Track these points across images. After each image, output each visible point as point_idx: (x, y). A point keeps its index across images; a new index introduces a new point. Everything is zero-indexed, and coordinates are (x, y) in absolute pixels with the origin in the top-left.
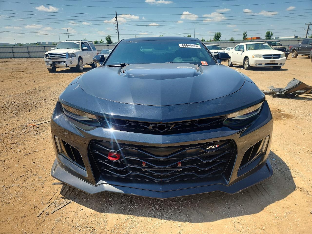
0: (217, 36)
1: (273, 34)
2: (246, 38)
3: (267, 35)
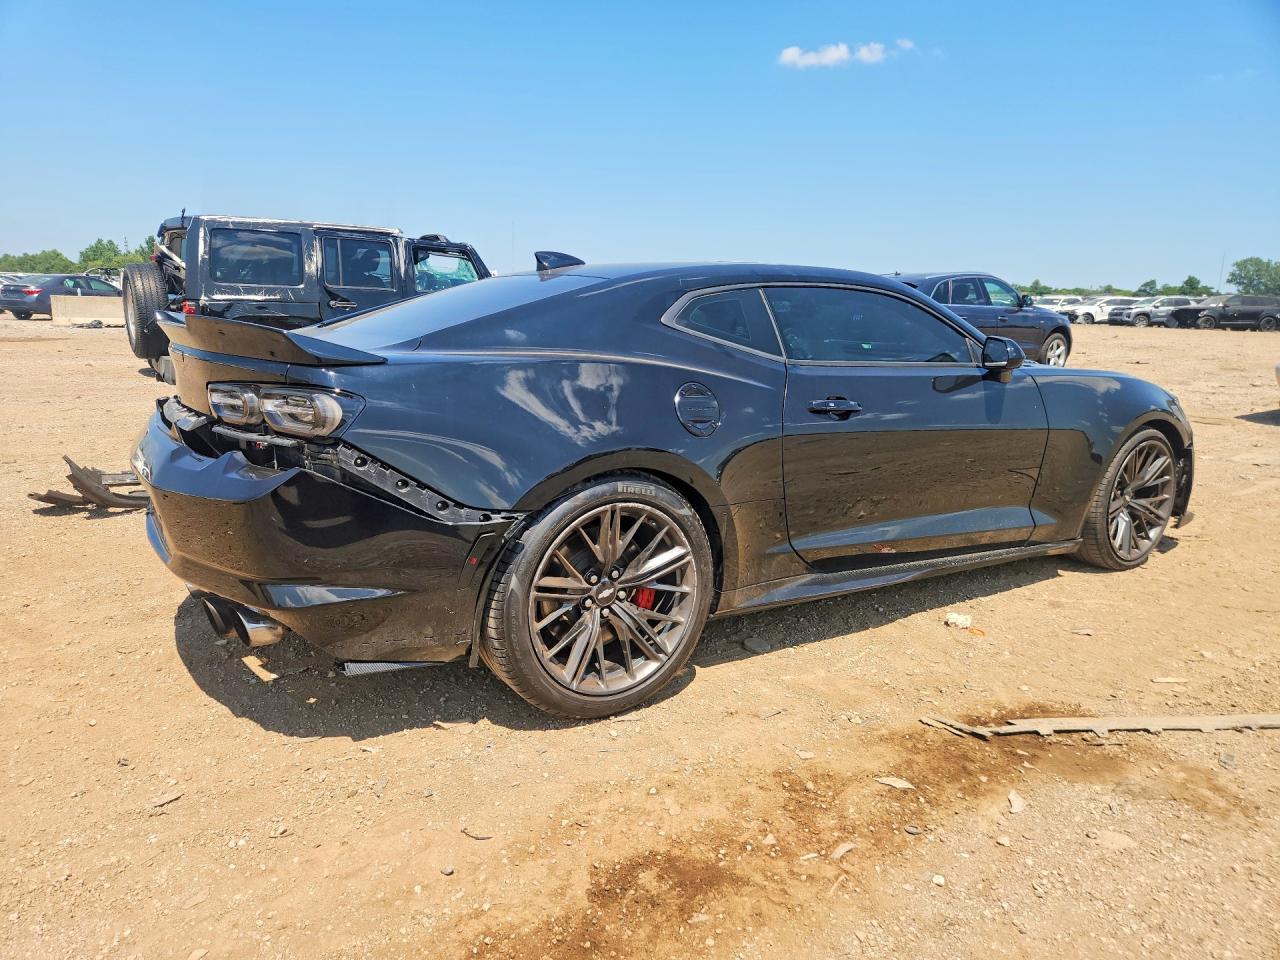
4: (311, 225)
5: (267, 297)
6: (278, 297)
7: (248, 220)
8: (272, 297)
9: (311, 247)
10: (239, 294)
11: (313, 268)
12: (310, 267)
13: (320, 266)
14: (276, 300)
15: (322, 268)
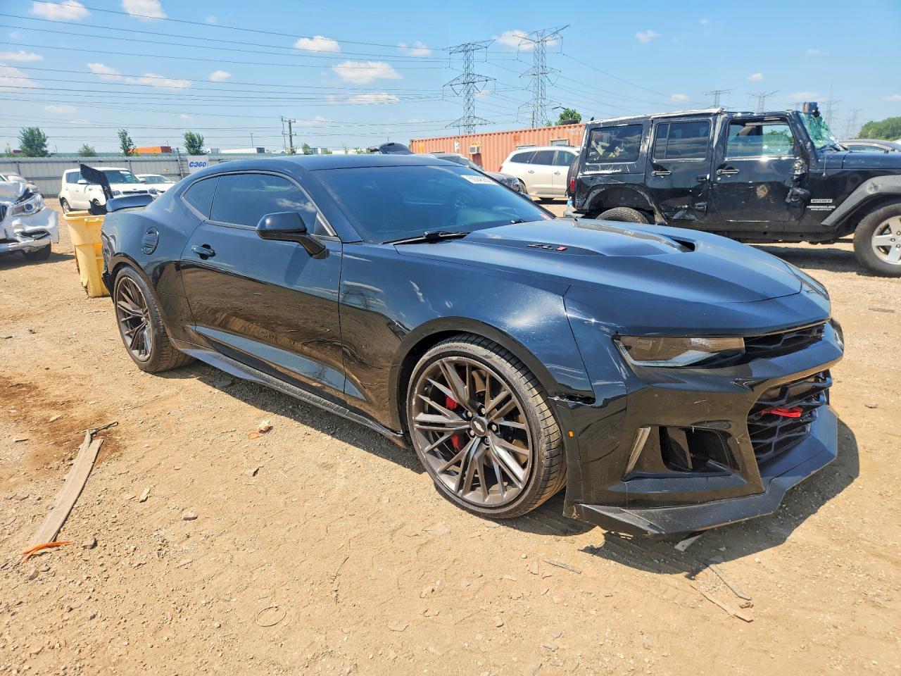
0: (34, 140)
1: (204, 141)
2: (132, 147)
3: (189, 142)
4: (650, 117)
5: (613, 171)
6: (620, 171)
7: (611, 120)
8: (616, 171)
9: (647, 133)
10: (598, 170)
11: (646, 147)
12: (643, 147)
13: (650, 146)
14: (618, 173)
15: (652, 148)
